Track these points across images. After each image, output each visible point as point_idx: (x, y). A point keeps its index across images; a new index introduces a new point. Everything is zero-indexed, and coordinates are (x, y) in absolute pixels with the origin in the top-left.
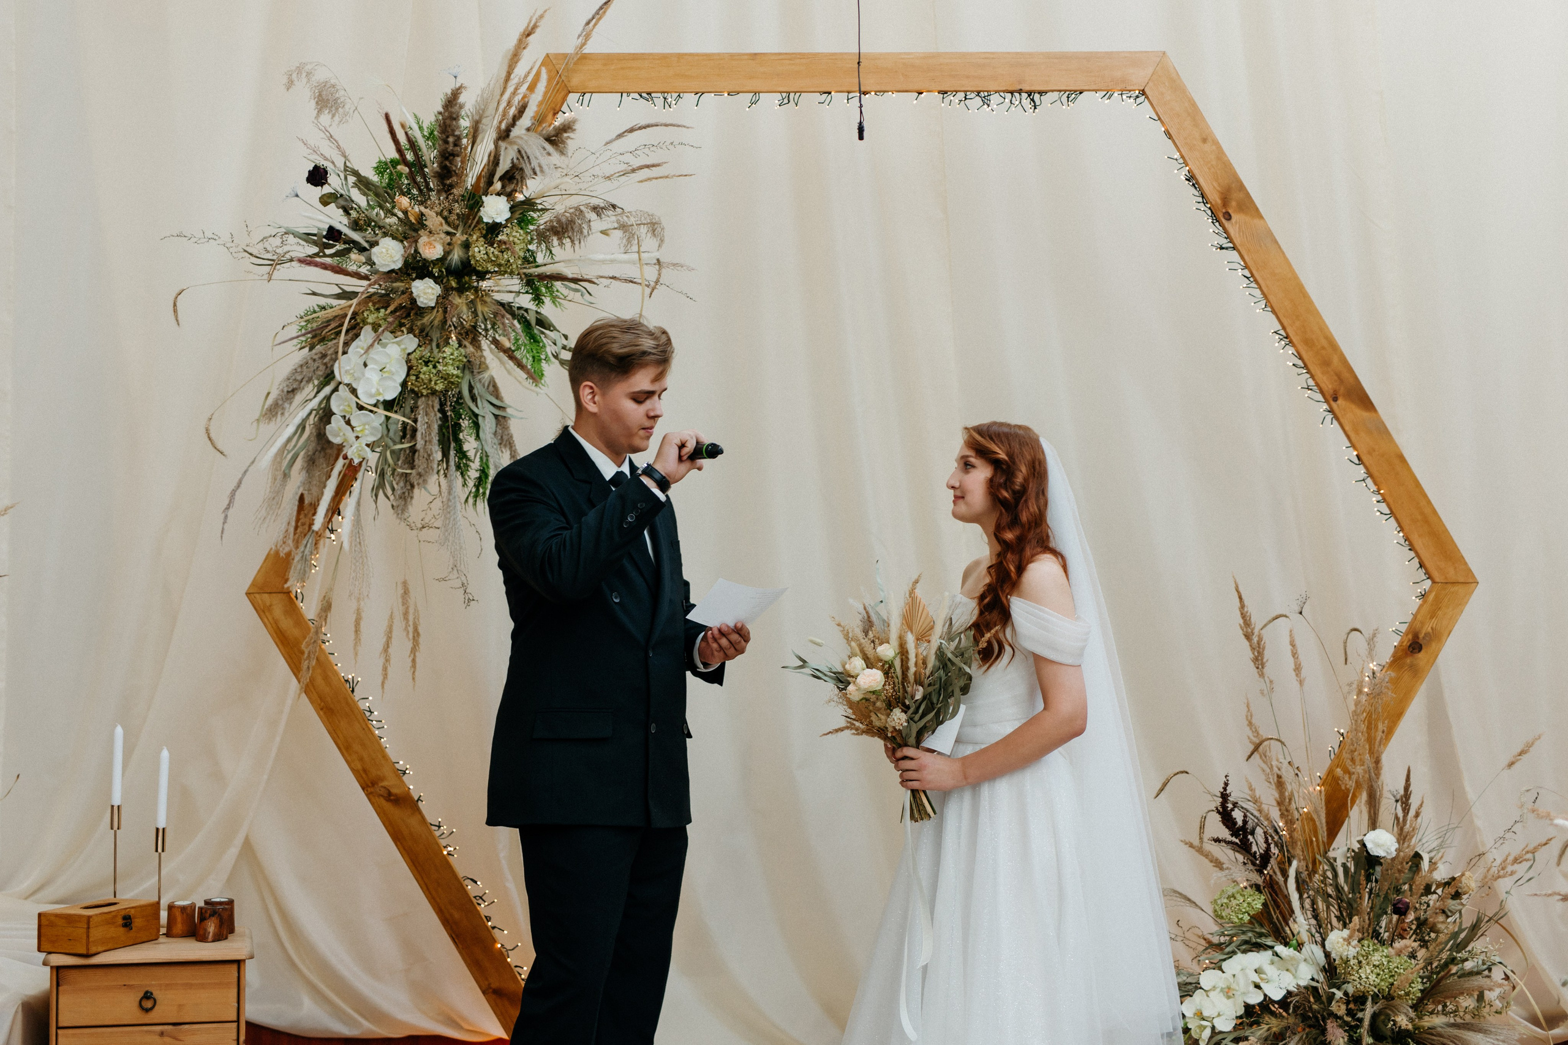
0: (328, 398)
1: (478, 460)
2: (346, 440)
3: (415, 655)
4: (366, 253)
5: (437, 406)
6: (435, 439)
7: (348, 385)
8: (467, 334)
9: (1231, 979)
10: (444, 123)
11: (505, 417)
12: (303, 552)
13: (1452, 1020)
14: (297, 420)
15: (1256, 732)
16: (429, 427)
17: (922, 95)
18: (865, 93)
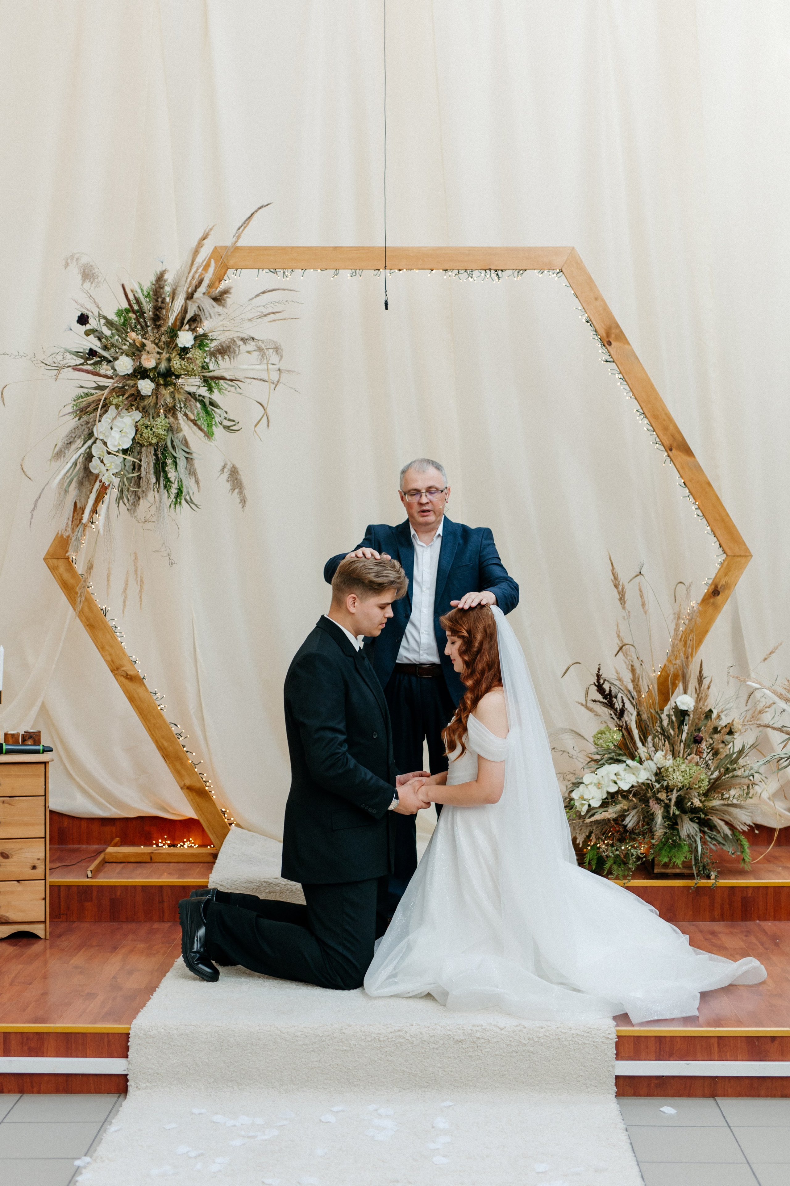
0: (90, 447)
1: (176, 483)
2: (100, 472)
3: (141, 595)
4: (111, 364)
5: (153, 452)
6: (152, 471)
7: (102, 440)
8: (169, 410)
9: (601, 779)
10: (156, 290)
11: (191, 459)
12: (77, 535)
13: (726, 803)
14: (73, 460)
15: (622, 641)
16: (148, 464)
17: (433, 272)
18: (400, 270)
